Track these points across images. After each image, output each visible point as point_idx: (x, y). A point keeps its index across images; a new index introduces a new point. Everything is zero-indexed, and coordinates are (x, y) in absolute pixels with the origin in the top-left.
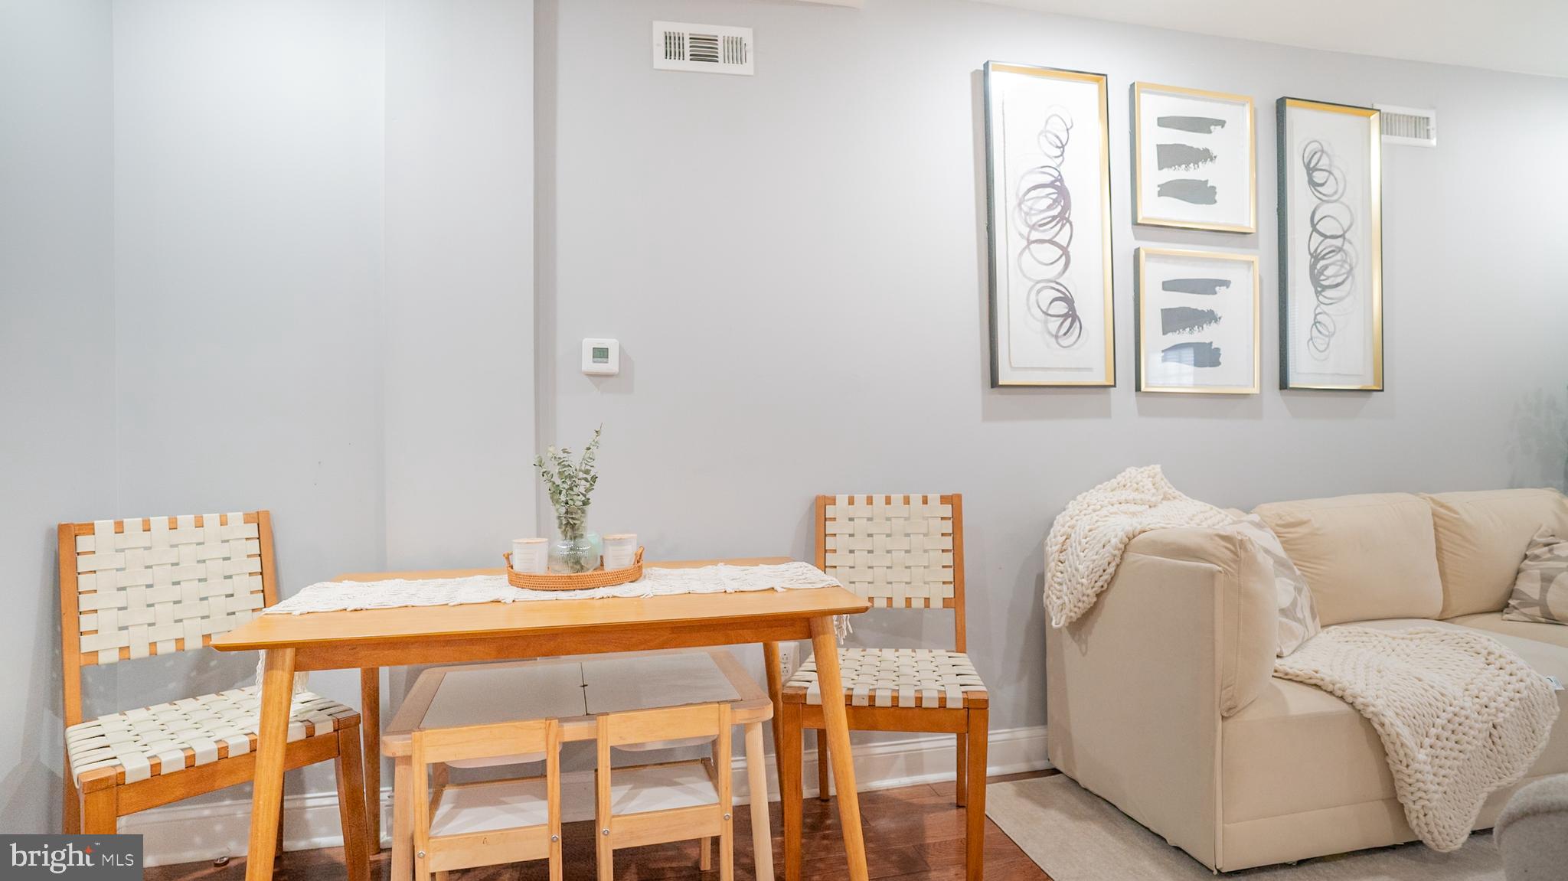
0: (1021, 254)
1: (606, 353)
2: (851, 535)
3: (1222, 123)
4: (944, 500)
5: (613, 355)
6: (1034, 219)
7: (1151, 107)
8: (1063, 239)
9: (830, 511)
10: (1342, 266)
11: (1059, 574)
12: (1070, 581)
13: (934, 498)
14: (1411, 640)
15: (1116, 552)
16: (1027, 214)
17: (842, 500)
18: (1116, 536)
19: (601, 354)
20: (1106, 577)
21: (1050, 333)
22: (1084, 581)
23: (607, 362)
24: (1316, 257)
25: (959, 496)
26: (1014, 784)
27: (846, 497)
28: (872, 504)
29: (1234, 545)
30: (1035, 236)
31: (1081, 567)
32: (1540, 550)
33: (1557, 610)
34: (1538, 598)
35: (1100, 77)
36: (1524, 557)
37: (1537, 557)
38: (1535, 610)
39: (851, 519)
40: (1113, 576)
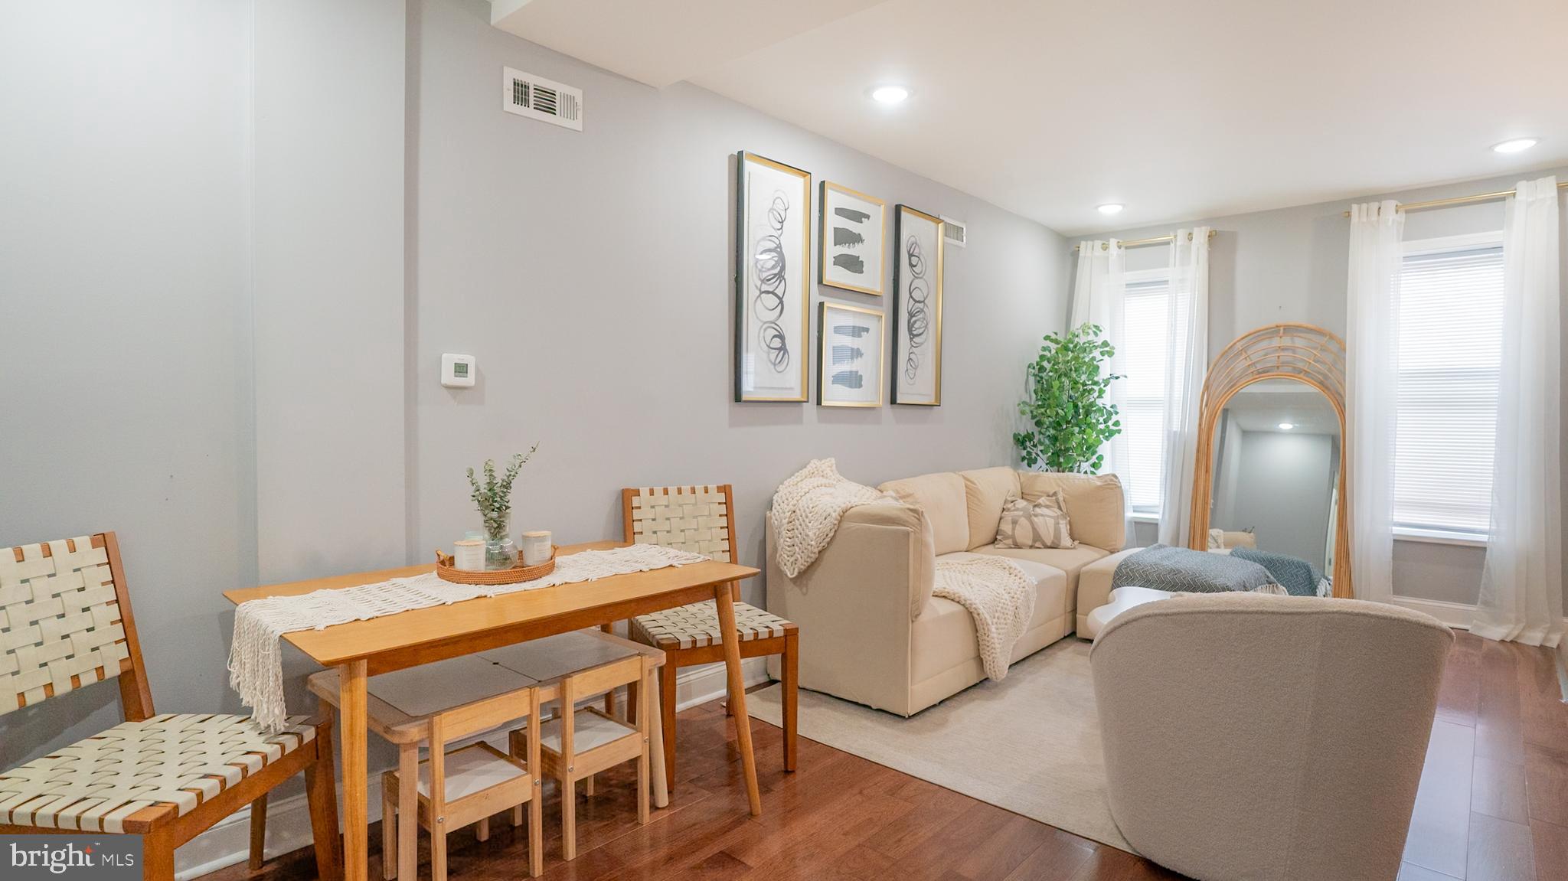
0: (756, 301)
1: (465, 369)
2: (654, 520)
3: (868, 217)
4: (720, 489)
5: (471, 370)
6: (765, 275)
7: (833, 200)
8: (779, 292)
9: (636, 501)
10: (923, 322)
11: (788, 539)
12: (801, 543)
13: (712, 487)
14: (972, 564)
15: (836, 522)
16: (760, 271)
17: (644, 491)
18: (835, 512)
19: (461, 369)
20: (828, 539)
21: (770, 361)
22: (813, 543)
23: (467, 377)
24: (911, 315)
25: (730, 486)
26: (756, 694)
27: (647, 490)
28: (667, 494)
29: (918, 514)
30: (765, 288)
31: (810, 534)
32: (1010, 506)
33: (1019, 540)
34: (1010, 533)
35: (805, 173)
36: (1004, 509)
37: (1009, 510)
38: (1010, 542)
39: (653, 507)
40: (832, 539)
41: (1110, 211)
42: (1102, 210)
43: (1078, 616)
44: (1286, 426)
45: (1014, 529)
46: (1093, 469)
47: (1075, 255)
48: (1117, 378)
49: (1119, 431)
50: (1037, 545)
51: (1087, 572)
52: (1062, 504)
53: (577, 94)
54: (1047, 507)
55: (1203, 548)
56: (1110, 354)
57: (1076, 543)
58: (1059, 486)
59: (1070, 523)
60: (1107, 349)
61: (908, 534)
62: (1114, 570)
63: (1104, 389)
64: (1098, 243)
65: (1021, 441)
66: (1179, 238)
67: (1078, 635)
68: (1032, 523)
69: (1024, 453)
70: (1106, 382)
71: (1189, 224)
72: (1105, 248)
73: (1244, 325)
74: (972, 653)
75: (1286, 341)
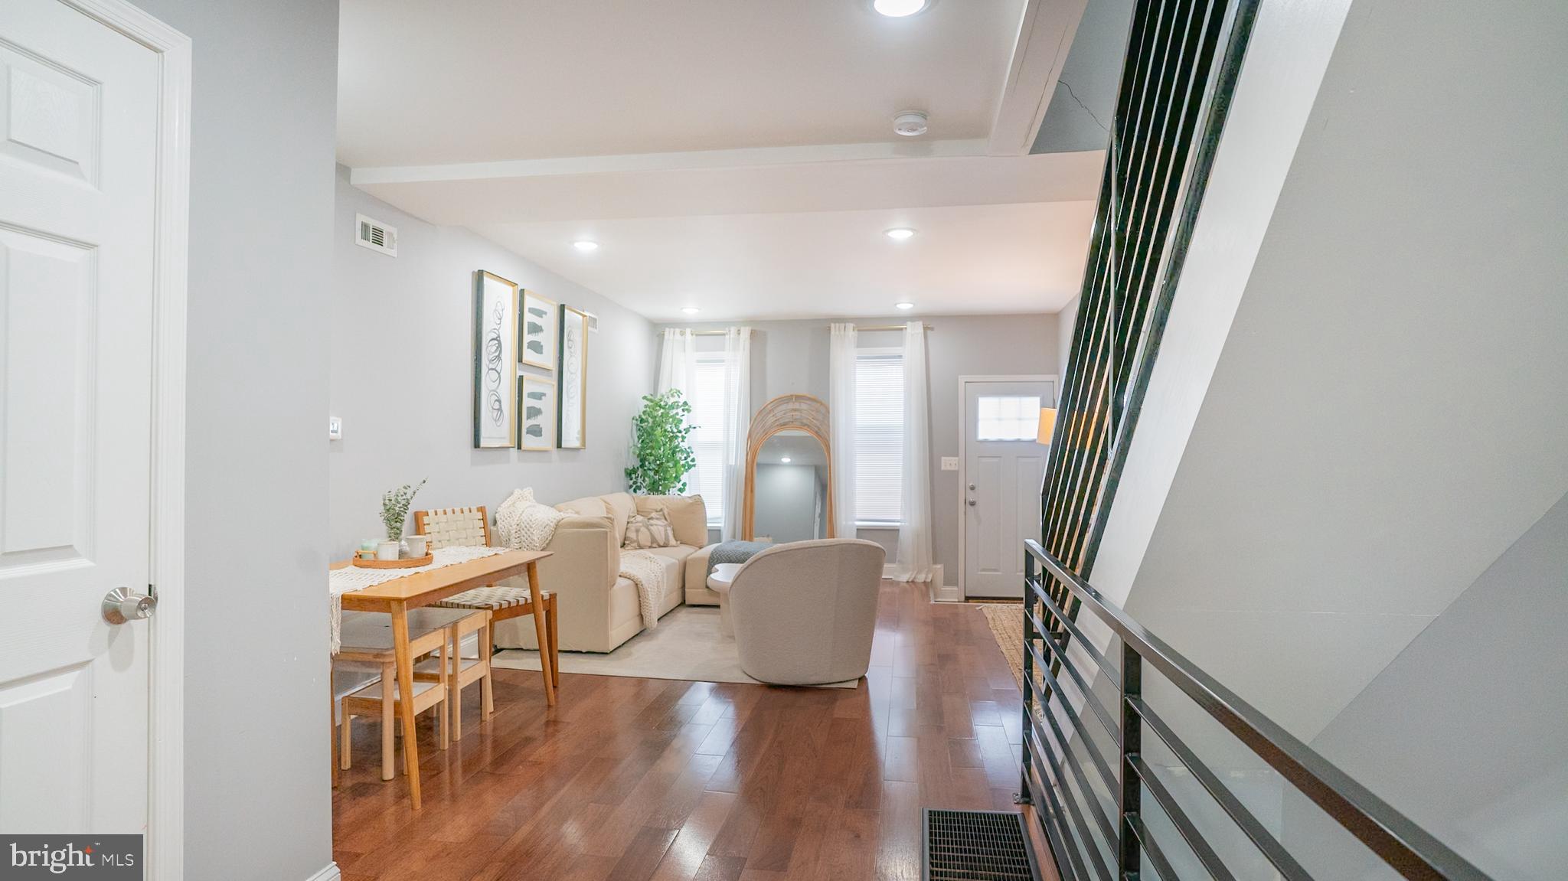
0: (487, 376)
3: (546, 314)
4: (478, 510)
5: (340, 428)
6: (492, 357)
7: (528, 302)
8: (498, 369)
9: (426, 520)
13: (474, 509)
15: (553, 530)
16: (489, 354)
17: (431, 512)
20: (547, 542)
21: (494, 418)
23: (337, 432)
24: (569, 383)
25: (484, 507)
27: (433, 511)
28: (446, 514)
30: (492, 366)
31: (536, 539)
32: (632, 520)
33: (642, 543)
34: (635, 539)
35: (514, 285)
36: (628, 523)
37: (632, 522)
38: (635, 544)
39: (437, 523)
40: (550, 540)
41: (690, 311)
42: (684, 310)
43: (686, 590)
44: (786, 460)
45: (637, 536)
46: (679, 493)
47: (661, 337)
48: (695, 428)
49: (694, 465)
50: (654, 546)
51: (691, 560)
52: (667, 517)
53: (394, 230)
54: (657, 519)
55: (751, 540)
56: (689, 411)
57: (679, 542)
58: (664, 504)
59: (673, 530)
60: (687, 407)
61: (606, 533)
62: (708, 556)
63: (685, 435)
64: (678, 330)
65: (629, 473)
66: (732, 332)
67: (687, 603)
68: (649, 530)
69: (631, 482)
70: (687, 431)
71: (739, 323)
72: (682, 334)
73: (772, 394)
74: (637, 612)
75: (797, 406)
